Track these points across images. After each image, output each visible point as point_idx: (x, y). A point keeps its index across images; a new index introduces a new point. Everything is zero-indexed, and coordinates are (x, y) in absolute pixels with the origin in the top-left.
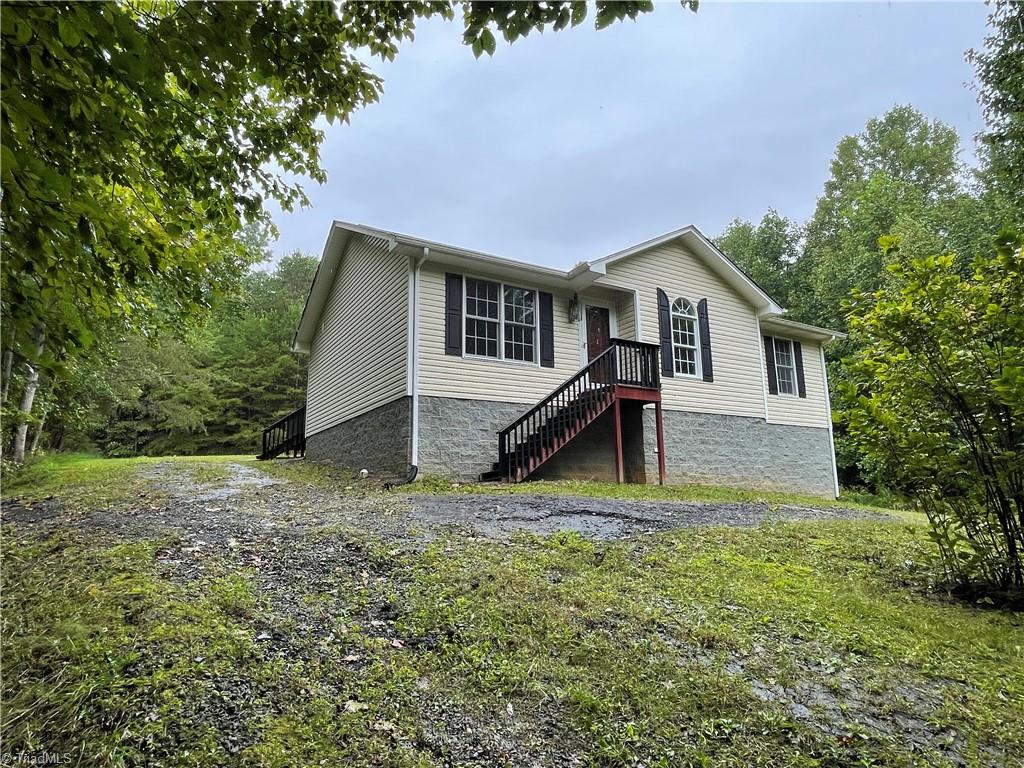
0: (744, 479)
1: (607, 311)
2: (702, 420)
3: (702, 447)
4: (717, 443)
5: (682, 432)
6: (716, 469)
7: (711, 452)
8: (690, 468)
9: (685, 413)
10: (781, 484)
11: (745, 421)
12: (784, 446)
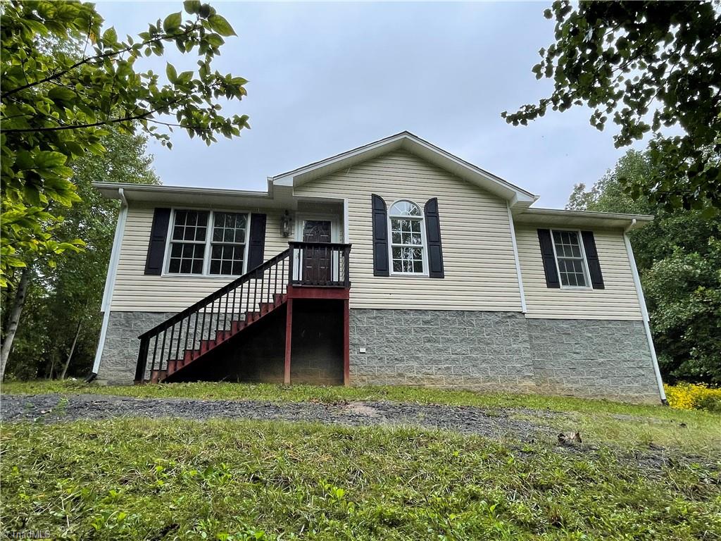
0: (489, 379)
1: (330, 222)
2: (428, 318)
3: (428, 345)
4: (449, 340)
5: (399, 331)
6: (448, 368)
7: (440, 350)
8: (410, 369)
9: (404, 312)
10: (570, 386)
11: (492, 317)
12: (573, 342)
